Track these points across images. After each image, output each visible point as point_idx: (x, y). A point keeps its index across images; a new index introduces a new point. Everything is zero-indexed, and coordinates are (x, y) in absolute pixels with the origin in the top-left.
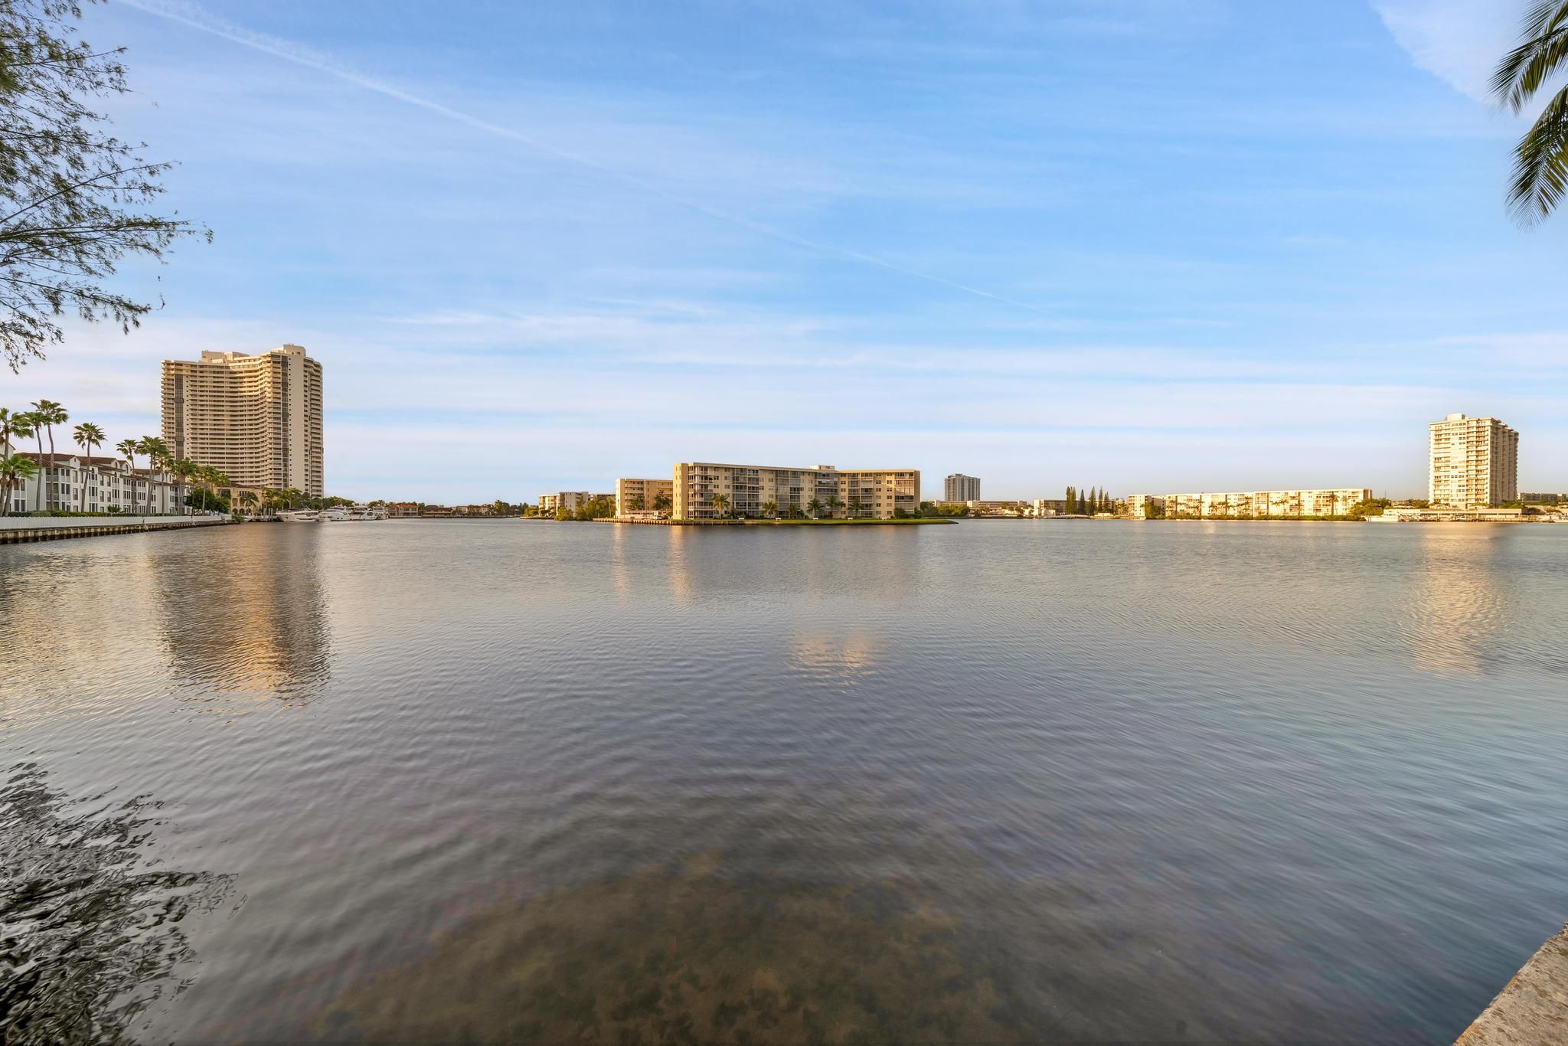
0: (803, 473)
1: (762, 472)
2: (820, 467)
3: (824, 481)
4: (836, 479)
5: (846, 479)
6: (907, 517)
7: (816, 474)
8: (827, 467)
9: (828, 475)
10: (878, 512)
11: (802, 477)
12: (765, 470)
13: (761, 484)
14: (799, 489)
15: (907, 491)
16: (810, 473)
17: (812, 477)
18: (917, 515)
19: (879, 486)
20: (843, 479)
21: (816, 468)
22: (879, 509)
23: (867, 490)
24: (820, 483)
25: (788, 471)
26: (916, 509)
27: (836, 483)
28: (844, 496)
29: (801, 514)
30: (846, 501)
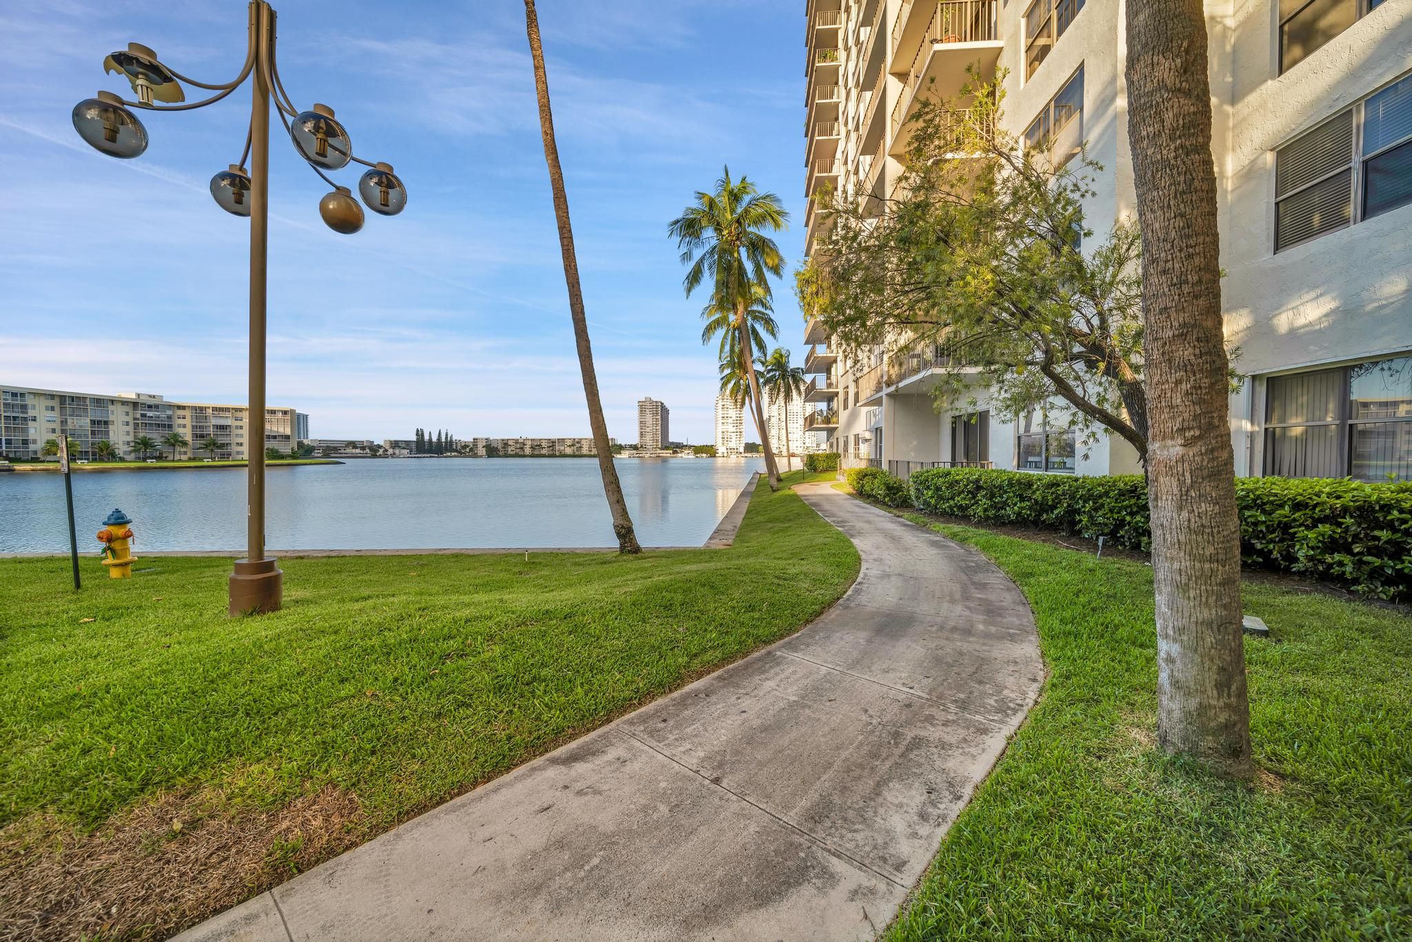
0: (113, 401)
1: (32, 396)
2: (139, 395)
3: (150, 414)
4: (169, 412)
5: (187, 413)
6: (282, 457)
7: (135, 405)
8: (150, 396)
9: (157, 407)
10: (238, 453)
11: (111, 407)
12: (37, 394)
13: (31, 413)
14: (106, 423)
15: (281, 430)
16: (124, 402)
17: (129, 409)
18: (294, 456)
19: (239, 423)
20: (181, 412)
21: (133, 396)
22: (239, 449)
23: (222, 427)
24: (143, 416)
25: (85, 398)
26: (292, 449)
27: (169, 417)
28: (186, 433)
29: (112, 456)
30: (188, 438)
